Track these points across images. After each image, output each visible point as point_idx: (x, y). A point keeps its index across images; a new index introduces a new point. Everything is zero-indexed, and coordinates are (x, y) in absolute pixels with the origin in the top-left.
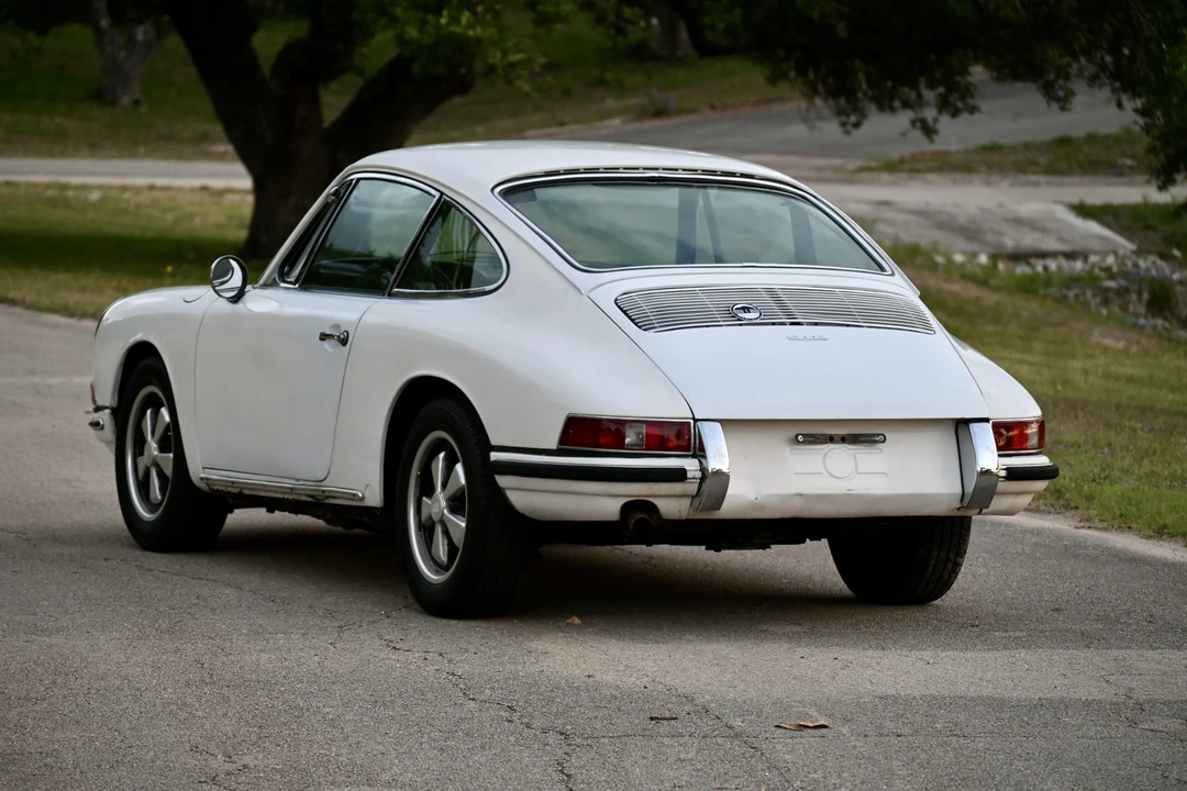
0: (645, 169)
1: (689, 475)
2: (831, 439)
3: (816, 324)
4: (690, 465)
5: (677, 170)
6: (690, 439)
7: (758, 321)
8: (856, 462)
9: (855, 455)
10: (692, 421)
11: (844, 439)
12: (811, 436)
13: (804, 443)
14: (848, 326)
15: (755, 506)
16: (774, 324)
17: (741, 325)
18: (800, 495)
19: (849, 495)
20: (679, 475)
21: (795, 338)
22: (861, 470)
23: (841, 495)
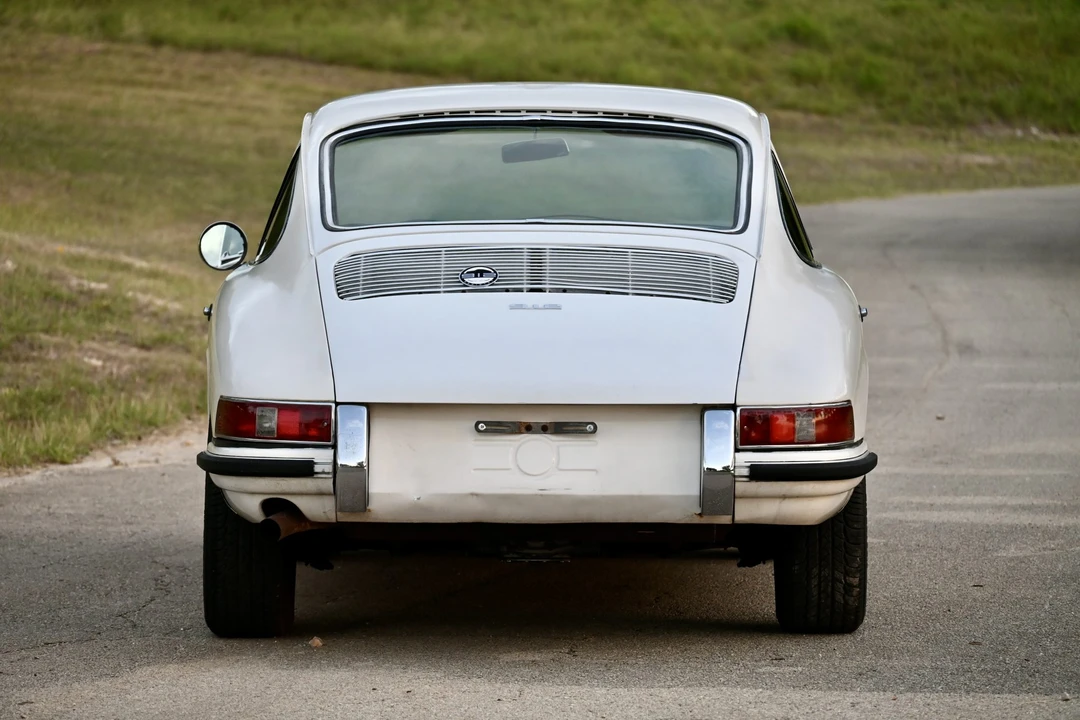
0: (528, 111)
1: (317, 468)
2: (529, 428)
3: (565, 291)
4: (320, 456)
5: (571, 112)
6: (329, 425)
7: (487, 287)
8: (558, 454)
9: (558, 447)
10: (333, 405)
11: (545, 429)
12: (499, 424)
13: (485, 431)
14: (608, 293)
15: (416, 507)
16: (507, 290)
17: (464, 291)
18: (477, 495)
19: (542, 495)
20: (305, 469)
21: (520, 307)
22: (561, 467)
23: (532, 495)
